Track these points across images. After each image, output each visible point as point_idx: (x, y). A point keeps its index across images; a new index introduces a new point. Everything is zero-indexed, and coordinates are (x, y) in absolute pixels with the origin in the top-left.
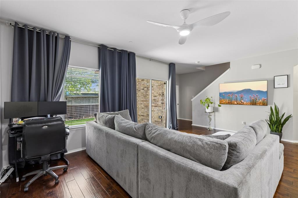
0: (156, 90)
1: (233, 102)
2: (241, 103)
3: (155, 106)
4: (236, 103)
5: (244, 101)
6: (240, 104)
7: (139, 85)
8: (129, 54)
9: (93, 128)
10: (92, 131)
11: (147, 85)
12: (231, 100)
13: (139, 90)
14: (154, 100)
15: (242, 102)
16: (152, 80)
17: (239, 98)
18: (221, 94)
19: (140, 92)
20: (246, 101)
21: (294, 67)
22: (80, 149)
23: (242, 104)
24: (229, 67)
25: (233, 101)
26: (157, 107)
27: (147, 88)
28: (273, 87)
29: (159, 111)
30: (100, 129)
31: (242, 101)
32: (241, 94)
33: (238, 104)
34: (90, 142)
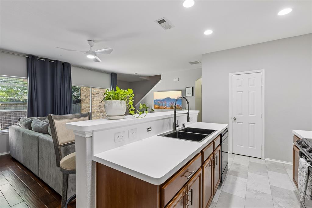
0: (101, 97)
3: (101, 112)
4: (162, 108)
7: (87, 91)
8: (63, 64)
9: (14, 131)
10: (14, 133)
11: (94, 92)
12: (160, 106)
13: (87, 96)
14: (100, 106)
15: (165, 107)
16: (92, 87)
17: (164, 104)
18: (155, 101)
19: (87, 98)
20: (168, 107)
21: (196, 81)
22: (5, 153)
23: (165, 108)
24: (160, 79)
26: (102, 112)
27: (94, 95)
29: (104, 116)
30: (19, 131)
32: (165, 101)
34: (13, 144)
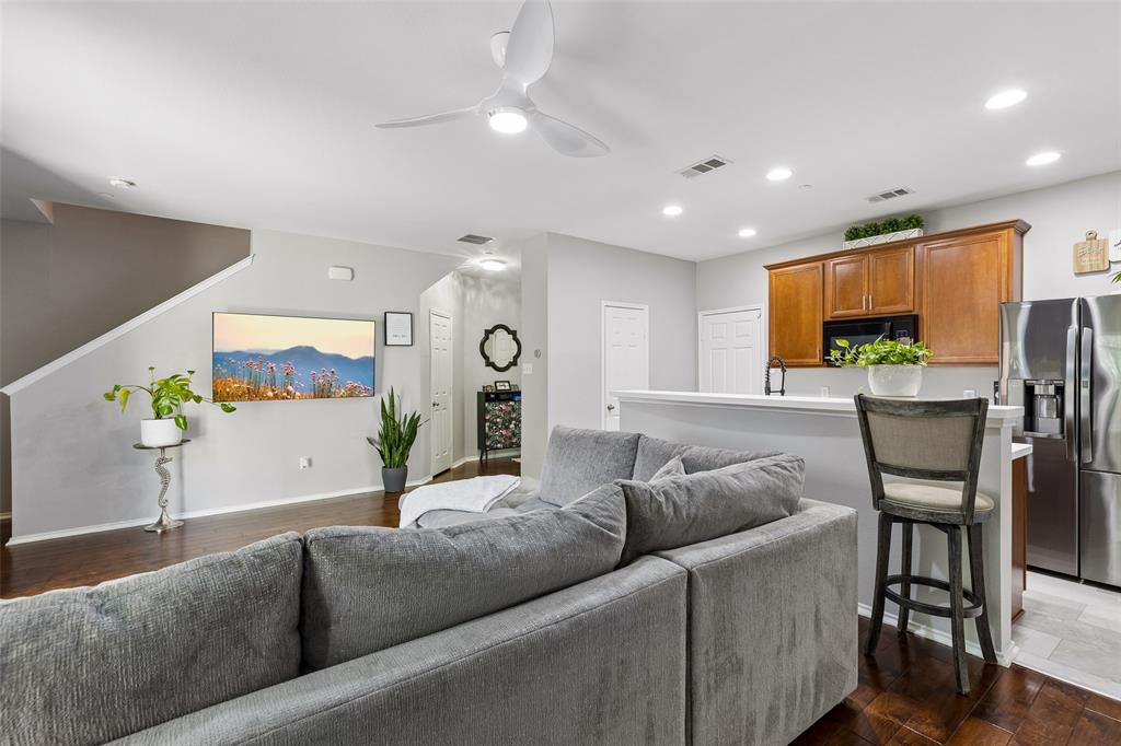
1: (262, 390)
2: (285, 394)
4: (270, 394)
5: (296, 389)
6: (283, 398)
12: (257, 385)
15: (288, 392)
17: (280, 376)
18: (218, 358)
20: (301, 389)
23: (290, 396)
25: (262, 384)
28: (382, 342)
31: (290, 388)
32: (284, 363)
33: (276, 397)
